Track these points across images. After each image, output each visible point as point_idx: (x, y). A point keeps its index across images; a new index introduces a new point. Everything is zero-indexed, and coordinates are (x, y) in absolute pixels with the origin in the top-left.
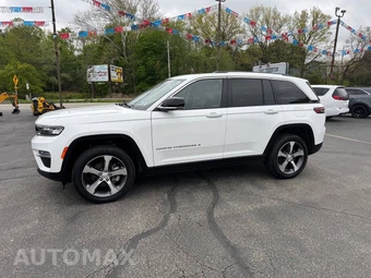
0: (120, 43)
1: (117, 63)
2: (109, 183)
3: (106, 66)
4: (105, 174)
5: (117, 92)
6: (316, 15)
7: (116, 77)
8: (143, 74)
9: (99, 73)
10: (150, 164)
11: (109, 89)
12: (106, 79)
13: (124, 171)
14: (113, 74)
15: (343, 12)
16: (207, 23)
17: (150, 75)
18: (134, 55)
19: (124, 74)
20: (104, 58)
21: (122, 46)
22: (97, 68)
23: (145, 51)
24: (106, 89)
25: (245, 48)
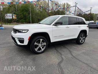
0: (15, 8)
1: (14, 13)
2: (41, 47)
3: (11, 14)
4: (40, 45)
5: (15, 22)
6: (67, 4)
7: (14, 17)
8: (23, 17)
9: (9, 16)
10: (52, 41)
11: (12, 21)
12: (11, 18)
13: (45, 44)
14: (14, 16)
15: (77, 4)
16: (40, 4)
17: (25, 17)
18: (20, 11)
19: (17, 17)
20: (10, 11)
21: (16, 8)
22: (8, 14)
23: (23, 10)
24: (11, 21)
25: (50, 11)
